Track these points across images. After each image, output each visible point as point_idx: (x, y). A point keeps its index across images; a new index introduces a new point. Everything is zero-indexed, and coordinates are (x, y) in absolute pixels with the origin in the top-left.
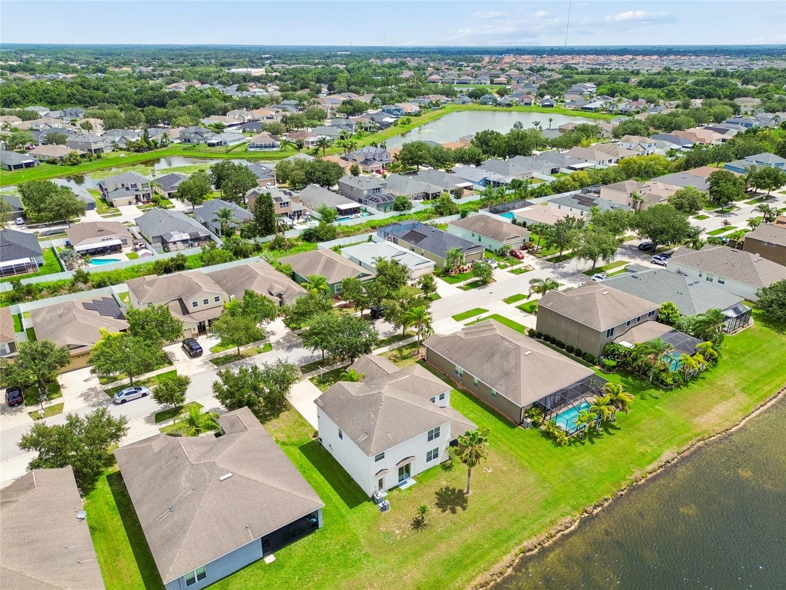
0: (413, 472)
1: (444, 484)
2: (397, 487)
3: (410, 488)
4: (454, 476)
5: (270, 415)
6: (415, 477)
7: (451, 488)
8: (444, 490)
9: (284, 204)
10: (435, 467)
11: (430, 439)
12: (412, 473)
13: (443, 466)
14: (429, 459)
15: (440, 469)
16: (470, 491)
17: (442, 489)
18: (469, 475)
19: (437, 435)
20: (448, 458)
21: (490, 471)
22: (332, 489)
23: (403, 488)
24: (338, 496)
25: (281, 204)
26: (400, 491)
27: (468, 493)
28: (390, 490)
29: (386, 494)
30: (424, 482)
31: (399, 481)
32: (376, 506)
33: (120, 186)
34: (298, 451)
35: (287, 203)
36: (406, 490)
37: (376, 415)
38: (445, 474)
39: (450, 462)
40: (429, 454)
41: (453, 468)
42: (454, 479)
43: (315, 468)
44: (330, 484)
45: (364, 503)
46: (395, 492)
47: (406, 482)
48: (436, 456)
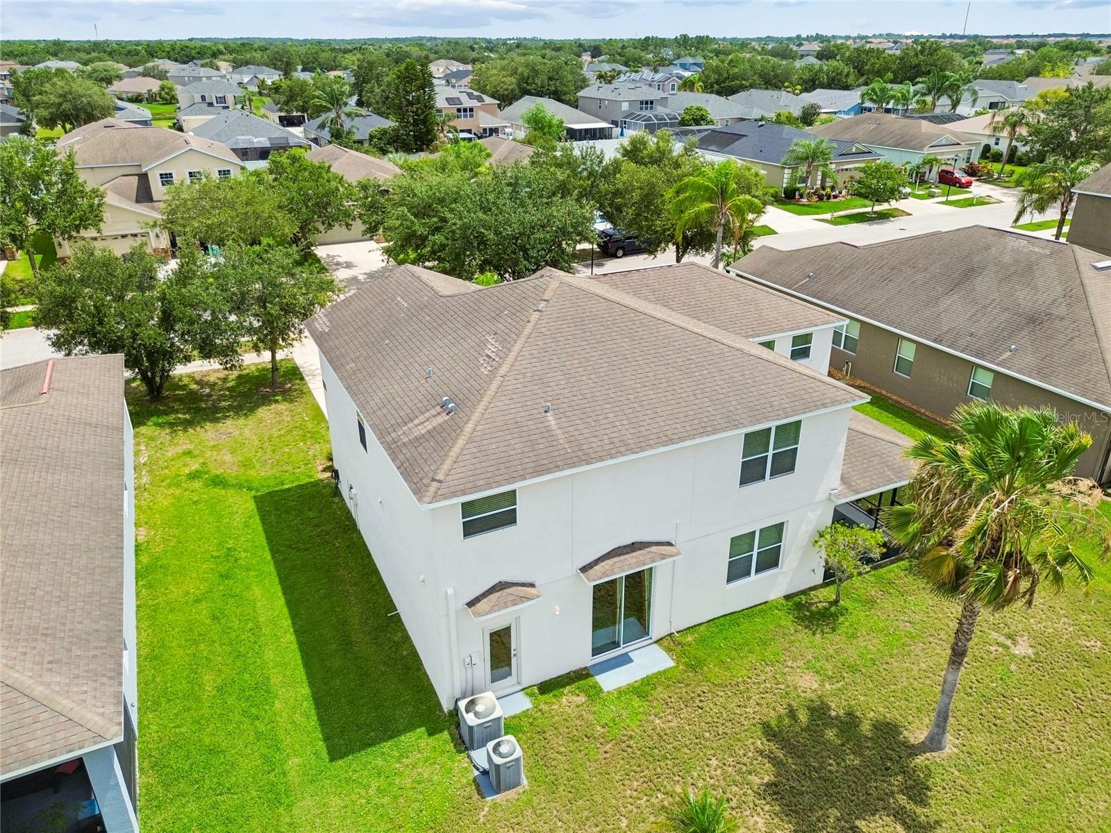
0: (662, 618)
1: (807, 684)
2: (580, 675)
3: (642, 689)
4: (852, 653)
5: (230, 408)
6: (669, 642)
7: (837, 708)
8: (803, 717)
9: (465, 110)
10: (761, 609)
11: (751, 473)
12: (660, 623)
13: (799, 606)
14: (737, 571)
15: (787, 621)
16: (949, 738)
17: (792, 713)
18: (958, 655)
19: (785, 464)
20: (818, 579)
21: (1022, 649)
22: (294, 657)
23: (610, 681)
24: (305, 690)
25: (459, 110)
26: (595, 693)
27: (933, 743)
28: (546, 687)
29: (522, 704)
30: (712, 669)
31: (596, 651)
32: (461, 760)
33: (198, 99)
34: (251, 505)
35: (471, 110)
36: (620, 692)
37: (506, 343)
38: (808, 641)
39: (829, 593)
40: (740, 543)
41: (844, 623)
42: (853, 669)
43: (271, 568)
44: (299, 633)
45: (407, 739)
46: (570, 699)
47: (625, 660)
48: (770, 560)
